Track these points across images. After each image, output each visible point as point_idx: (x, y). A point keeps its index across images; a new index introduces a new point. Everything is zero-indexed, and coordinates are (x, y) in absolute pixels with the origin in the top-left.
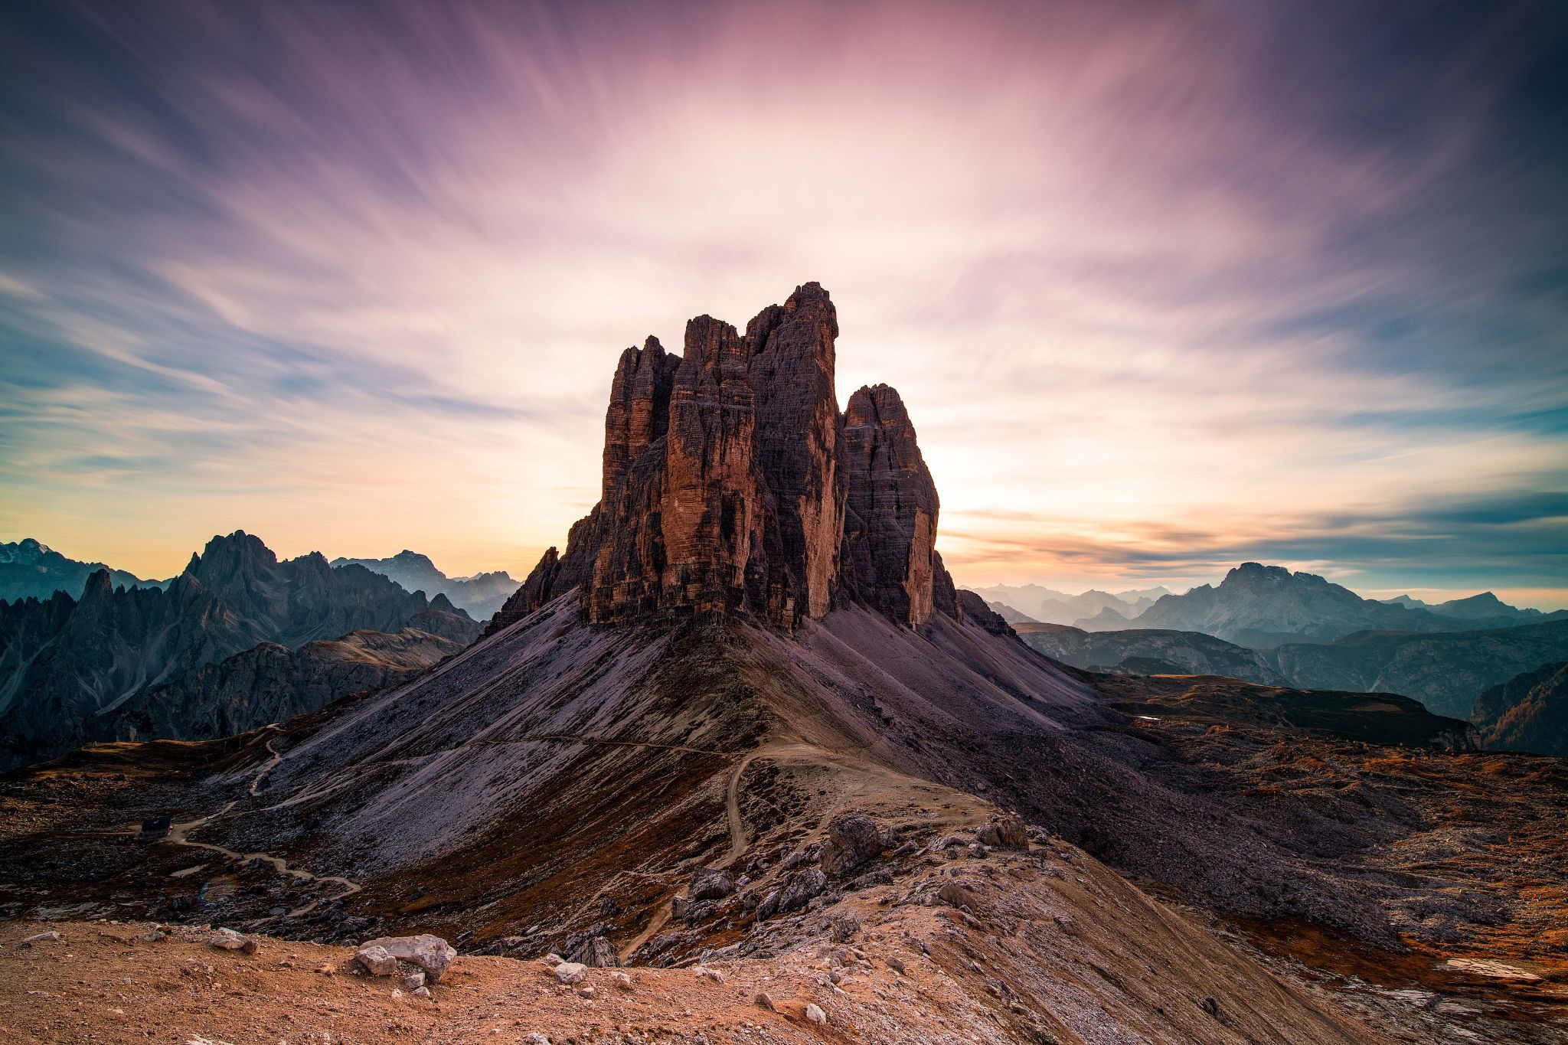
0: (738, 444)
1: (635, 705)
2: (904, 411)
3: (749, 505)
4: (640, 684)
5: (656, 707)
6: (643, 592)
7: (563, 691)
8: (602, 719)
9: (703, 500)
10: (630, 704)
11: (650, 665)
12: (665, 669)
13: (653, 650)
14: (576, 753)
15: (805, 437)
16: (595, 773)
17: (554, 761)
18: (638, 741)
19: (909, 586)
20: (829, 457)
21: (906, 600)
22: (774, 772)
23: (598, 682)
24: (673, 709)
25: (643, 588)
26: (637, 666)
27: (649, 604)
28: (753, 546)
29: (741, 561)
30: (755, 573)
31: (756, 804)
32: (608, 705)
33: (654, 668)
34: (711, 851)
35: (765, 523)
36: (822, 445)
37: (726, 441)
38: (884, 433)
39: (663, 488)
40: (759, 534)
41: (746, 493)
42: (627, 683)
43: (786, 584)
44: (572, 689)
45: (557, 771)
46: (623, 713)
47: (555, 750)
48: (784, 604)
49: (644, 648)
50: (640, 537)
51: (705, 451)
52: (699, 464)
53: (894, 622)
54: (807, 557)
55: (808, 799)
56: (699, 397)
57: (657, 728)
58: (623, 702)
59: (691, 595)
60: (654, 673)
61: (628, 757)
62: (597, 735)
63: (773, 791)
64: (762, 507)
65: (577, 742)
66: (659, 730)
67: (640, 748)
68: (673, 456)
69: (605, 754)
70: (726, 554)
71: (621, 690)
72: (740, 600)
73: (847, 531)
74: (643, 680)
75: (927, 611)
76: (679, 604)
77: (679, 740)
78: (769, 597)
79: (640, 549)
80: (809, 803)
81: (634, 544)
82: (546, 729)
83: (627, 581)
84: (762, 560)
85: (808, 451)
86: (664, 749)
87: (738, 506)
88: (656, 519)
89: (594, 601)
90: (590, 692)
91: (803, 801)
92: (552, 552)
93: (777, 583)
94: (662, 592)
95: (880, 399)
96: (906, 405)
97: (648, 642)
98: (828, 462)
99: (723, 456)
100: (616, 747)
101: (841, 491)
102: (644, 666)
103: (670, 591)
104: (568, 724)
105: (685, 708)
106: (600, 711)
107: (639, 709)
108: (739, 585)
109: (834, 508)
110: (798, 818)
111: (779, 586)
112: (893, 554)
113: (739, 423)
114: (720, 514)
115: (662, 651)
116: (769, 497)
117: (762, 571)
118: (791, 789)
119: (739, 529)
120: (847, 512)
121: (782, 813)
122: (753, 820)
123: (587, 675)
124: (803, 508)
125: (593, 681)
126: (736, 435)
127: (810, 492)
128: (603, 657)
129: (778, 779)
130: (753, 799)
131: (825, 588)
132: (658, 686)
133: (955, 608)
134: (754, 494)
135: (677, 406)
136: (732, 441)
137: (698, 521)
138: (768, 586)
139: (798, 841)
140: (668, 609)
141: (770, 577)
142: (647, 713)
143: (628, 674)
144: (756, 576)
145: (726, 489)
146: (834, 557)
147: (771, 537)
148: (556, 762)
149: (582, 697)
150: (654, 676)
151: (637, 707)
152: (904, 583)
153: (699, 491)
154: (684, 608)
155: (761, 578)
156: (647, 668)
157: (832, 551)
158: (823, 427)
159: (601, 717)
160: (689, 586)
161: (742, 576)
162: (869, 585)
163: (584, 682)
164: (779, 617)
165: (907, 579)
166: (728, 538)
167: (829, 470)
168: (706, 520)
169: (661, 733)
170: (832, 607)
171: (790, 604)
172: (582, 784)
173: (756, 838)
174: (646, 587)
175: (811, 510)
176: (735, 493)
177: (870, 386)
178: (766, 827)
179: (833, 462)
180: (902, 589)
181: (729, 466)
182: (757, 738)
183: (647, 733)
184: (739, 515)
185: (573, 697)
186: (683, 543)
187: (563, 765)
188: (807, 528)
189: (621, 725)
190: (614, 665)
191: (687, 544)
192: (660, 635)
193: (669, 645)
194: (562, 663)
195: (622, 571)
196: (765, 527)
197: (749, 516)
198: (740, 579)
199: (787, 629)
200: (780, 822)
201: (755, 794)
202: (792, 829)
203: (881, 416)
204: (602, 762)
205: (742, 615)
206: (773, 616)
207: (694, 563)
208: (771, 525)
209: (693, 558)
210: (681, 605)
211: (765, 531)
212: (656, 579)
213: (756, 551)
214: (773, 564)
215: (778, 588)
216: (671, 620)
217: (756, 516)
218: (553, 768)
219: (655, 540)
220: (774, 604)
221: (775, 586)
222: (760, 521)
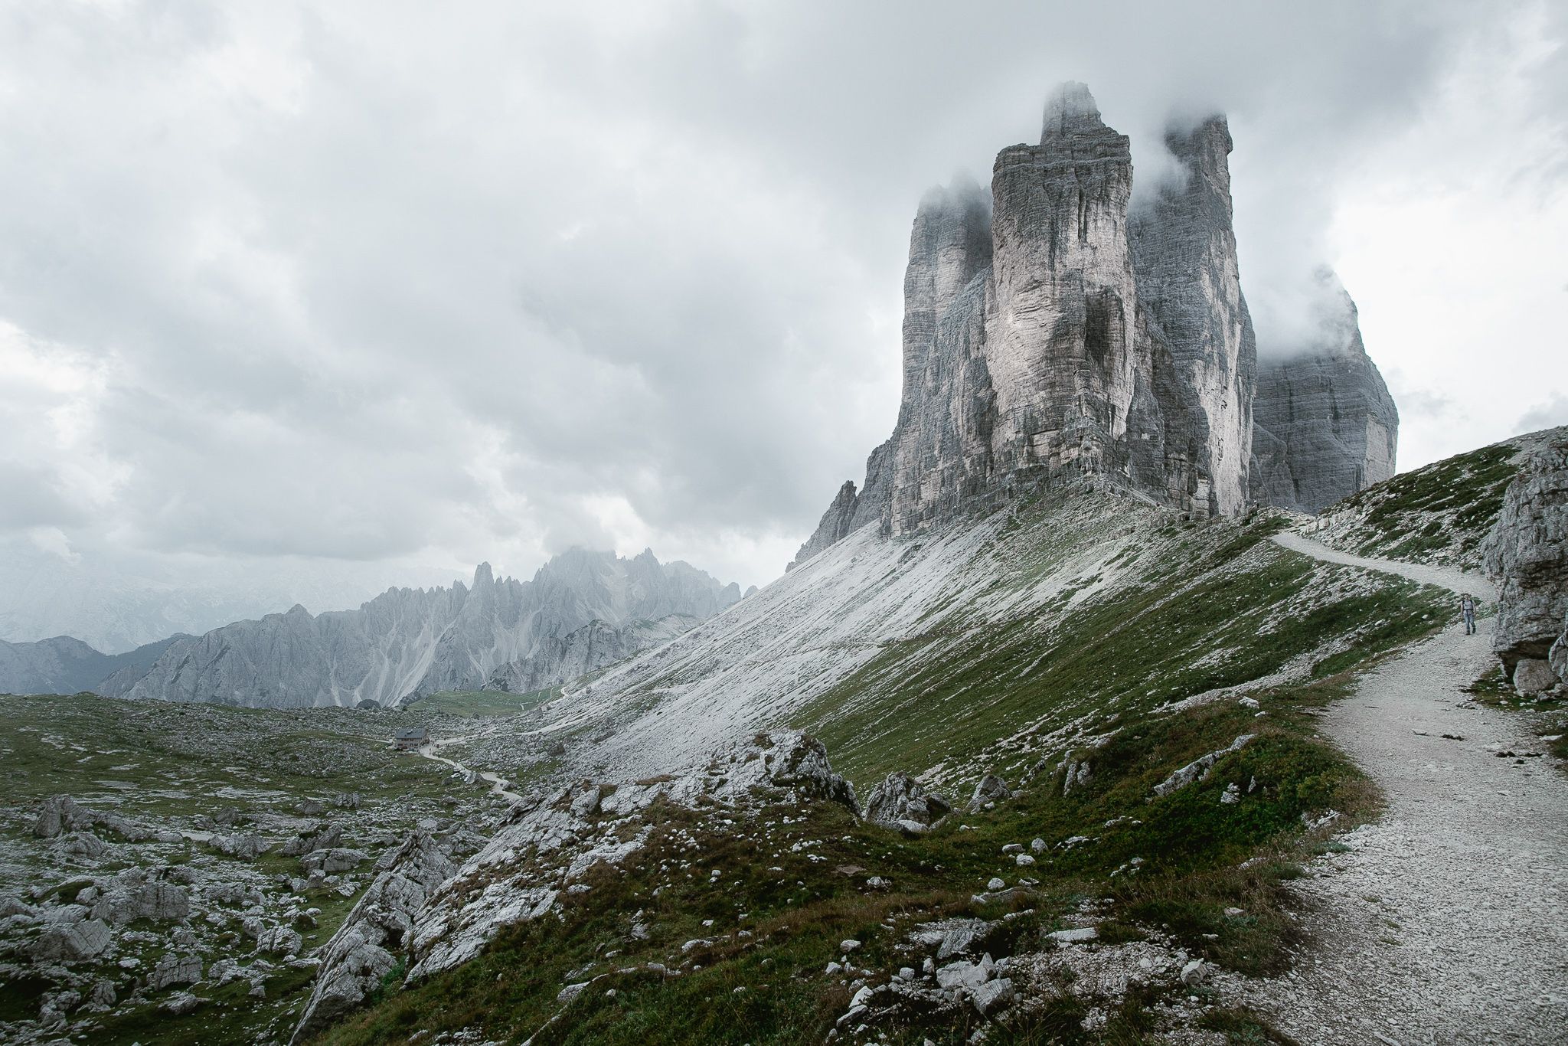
8: (907, 616)
11: (981, 545)
12: (1005, 545)
17: (835, 672)
23: (901, 578)
26: (961, 550)
28: (1136, 390)
32: (918, 598)
33: (989, 547)
35: (1154, 361)
40: (1144, 376)
42: (947, 571)
43: (1193, 455)
45: (838, 682)
46: (939, 606)
47: (837, 658)
49: (969, 530)
51: (1053, 226)
59: (1042, 450)
60: (988, 553)
61: (952, 646)
62: (897, 636)
64: (1147, 334)
65: (869, 647)
66: (1005, 608)
69: (910, 653)
71: (936, 580)
74: (971, 563)
76: (1022, 465)
82: (829, 637)
84: (1153, 412)
88: (979, 366)
90: (890, 590)
93: (1179, 452)
94: (992, 462)
97: (976, 524)
100: (931, 641)
102: (973, 548)
103: (1006, 451)
104: (858, 627)
106: (903, 608)
107: (968, 593)
108: (1120, 436)
112: (1333, 482)
115: (1000, 526)
117: (1154, 428)
125: (895, 580)
128: (908, 553)
138: (1166, 455)
140: (1004, 476)
141: (1168, 443)
142: (983, 595)
143: (946, 563)
144: (1145, 436)
148: (839, 672)
149: (878, 598)
150: (989, 556)
154: (1030, 469)
155: (1153, 438)
156: (977, 549)
159: (905, 614)
160: (1037, 437)
169: (1011, 609)
172: (875, 689)
183: (985, 615)
185: (867, 600)
187: (846, 674)
189: (939, 616)
192: (993, 512)
193: (1010, 517)
196: (1154, 367)
204: (908, 661)
205: (1130, 483)
206: (1175, 503)
207: (1044, 400)
208: (1163, 363)
209: (1042, 393)
210: (1025, 466)
211: (1155, 373)
212: (982, 450)
213: (1142, 399)
214: (1172, 423)
215: (1181, 460)
216: (1010, 490)
217: (1138, 350)
218: (834, 679)
219: (979, 395)
220: (1176, 487)
221: (1177, 456)
222: (1144, 357)
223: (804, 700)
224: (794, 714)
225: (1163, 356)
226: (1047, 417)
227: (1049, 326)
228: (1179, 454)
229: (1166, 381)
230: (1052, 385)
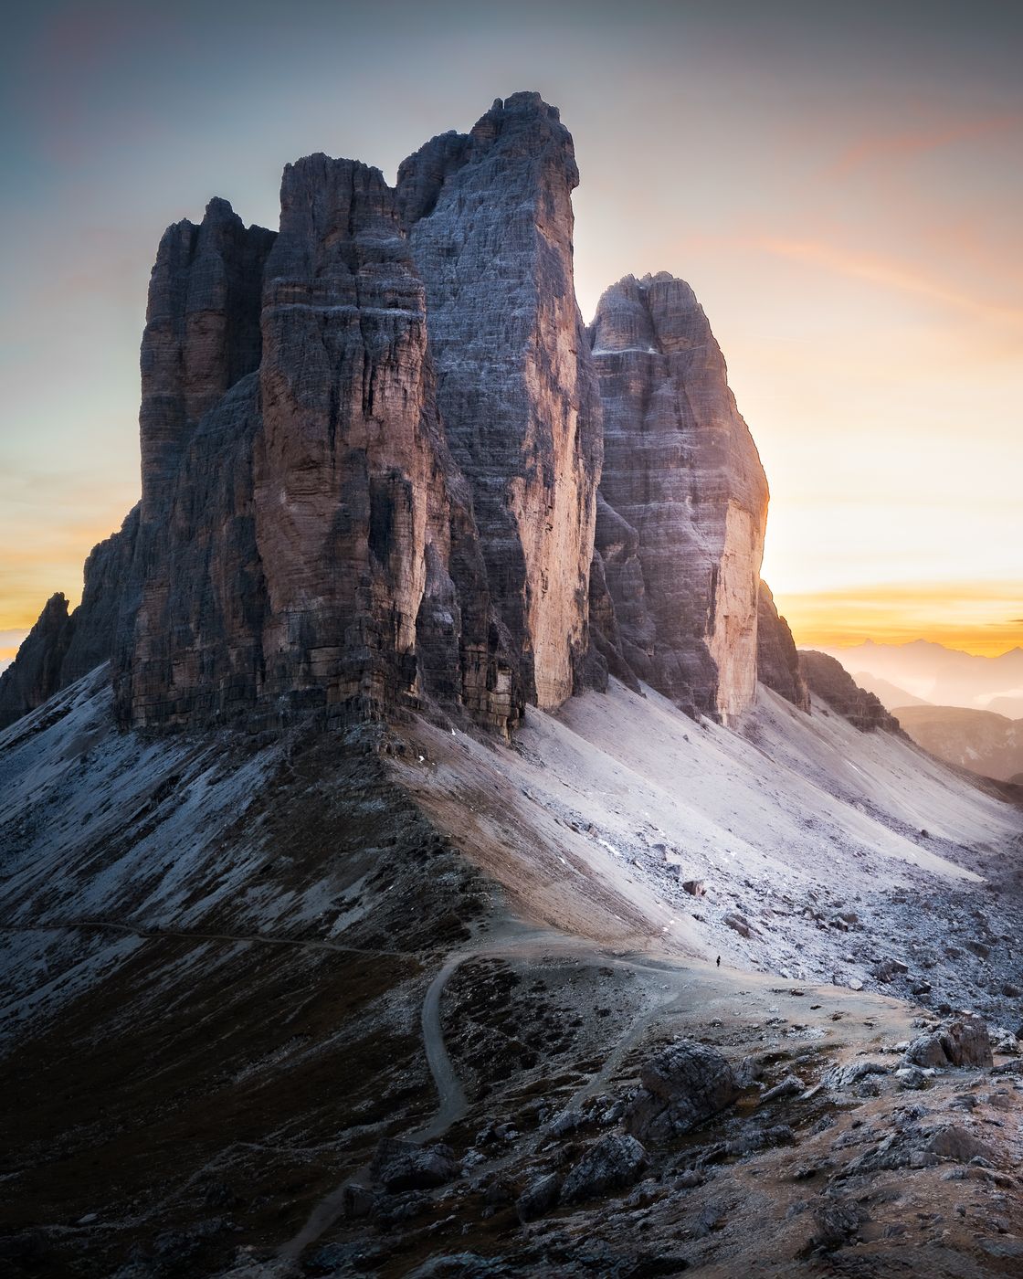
0: (397, 381)
1: (227, 870)
2: (705, 324)
3: (421, 498)
4: (234, 835)
5: (266, 872)
6: (228, 667)
7: (97, 846)
8: (170, 895)
9: (333, 490)
10: (219, 868)
11: (251, 799)
12: (279, 805)
13: (253, 773)
14: (130, 951)
15: (522, 367)
16: (166, 985)
17: (93, 963)
18: (240, 932)
19: (716, 646)
20: (566, 404)
21: (710, 670)
22: (509, 980)
23: (159, 830)
24: (298, 879)
25: (228, 659)
26: (227, 801)
27: (241, 689)
28: (430, 573)
29: (411, 603)
30: (437, 625)
31: (479, 1037)
32: (180, 870)
33: (258, 805)
34: (400, 1116)
35: (452, 530)
36: (553, 384)
37: (374, 376)
38: (667, 362)
39: (256, 470)
40: (440, 550)
41: (415, 472)
42: (211, 832)
43: (494, 643)
44: (113, 843)
45: (99, 980)
46: (208, 884)
47: (92, 944)
48: (491, 685)
49: (236, 768)
50: (215, 566)
51: (333, 395)
52: (323, 423)
53: (688, 711)
54: (529, 592)
55: (578, 1023)
56: (318, 297)
57: (271, 907)
58: (206, 866)
59: (320, 670)
60: (259, 813)
61: (223, 960)
62: (164, 921)
63: (508, 1013)
64: (445, 499)
65: (128, 933)
66: (277, 915)
67: (243, 945)
68: (273, 410)
69: (180, 954)
70: (380, 590)
71: (202, 846)
72: (410, 679)
73: (600, 544)
74: (241, 824)
75: (746, 690)
76: (298, 686)
77: (314, 931)
78: (464, 668)
79: (218, 588)
80: (580, 1031)
81: (206, 578)
82: (74, 909)
83: (198, 646)
84: (449, 599)
85: (525, 392)
86: (288, 946)
87: (401, 499)
88: (246, 530)
89: (139, 687)
90: (143, 846)
91: (567, 1029)
92: (58, 602)
93: (477, 643)
94: (263, 666)
95: (657, 301)
96: (707, 312)
97: (244, 760)
98: (565, 413)
99: (368, 403)
100: (200, 942)
101: (590, 469)
102: (239, 801)
103: (279, 662)
104: (111, 901)
105: (319, 876)
106: (165, 881)
107: (238, 874)
108: (408, 649)
109: (576, 502)
110: (563, 1056)
111: (482, 648)
112: (688, 587)
113: (397, 342)
114: (368, 513)
115: (272, 773)
116: (457, 480)
118: (542, 1009)
119: (403, 542)
120: (599, 509)
121: (531, 1050)
122: (475, 1062)
123: (138, 818)
124: (518, 501)
125: (149, 830)
126: (393, 365)
127: (532, 471)
128: (163, 786)
129: (517, 994)
130: (472, 1028)
131: (563, 655)
132: (269, 836)
133: (796, 681)
134: (429, 474)
135: (276, 316)
136: (385, 376)
137: (326, 528)
138: (462, 649)
139: (566, 1093)
140: (277, 696)
141: (465, 633)
142: (253, 885)
143: (211, 818)
144: (439, 631)
145: (377, 466)
146: (578, 593)
147: (464, 555)
148: (97, 965)
149: (131, 857)
150: (259, 819)
151: (231, 874)
152: (706, 640)
153: (326, 471)
154: (307, 693)
155: (449, 635)
156: (245, 805)
157: (574, 583)
158: (554, 349)
159: (168, 890)
160: (314, 653)
161: (413, 632)
162: (643, 645)
163: (133, 831)
164: (484, 707)
165: (712, 632)
166: (383, 558)
167: (565, 428)
168: (341, 528)
169: (280, 919)
170: (576, 687)
171: (503, 682)
172: (146, 1001)
173: (485, 1092)
174: (233, 658)
175: (535, 505)
176: (394, 475)
177: (639, 276)
178: (504, 1073)
179: (574, 415)
180: (702, 652)
181: (381, 423)
182: (468, 926)
183: (255, 918)
184: (402, 516)
185: (115, 856)
186: (300, 571)
187: (108, 969)
188: (528, 537)
189: (205, 904)
190: (184, 800)
191: (307, 573)
192: (264, 746)
193: (284, 761)
194: (87, 799)
195: (187, 631)
196: (452, 536)
197: (422, 516)
198: (409, 636)
199: (498, 729)
200: (529, 1064)
201: (474, 1020)
202: (555, 1075)
203: (660, 330)
204: (177, 967)
205: (416, 705)
206: (472, 704)
208: (463, 533)
210: (301, 688)
211: (453, 545)
212: (250, 642)
213: (437, 583)
214: (470, 609)
215: (480, 652)
216: (284, 716)
217: (434, 517)
218: (93, 975)
219: (247, 569)
220: (473, 683)
221: (474, 648)
222: (442, 526)
223: (61, 1000)
224: (54, 1018)
225: (461, 523)
226: (326, 630)
227: (329, 516)
228: (478, 645)
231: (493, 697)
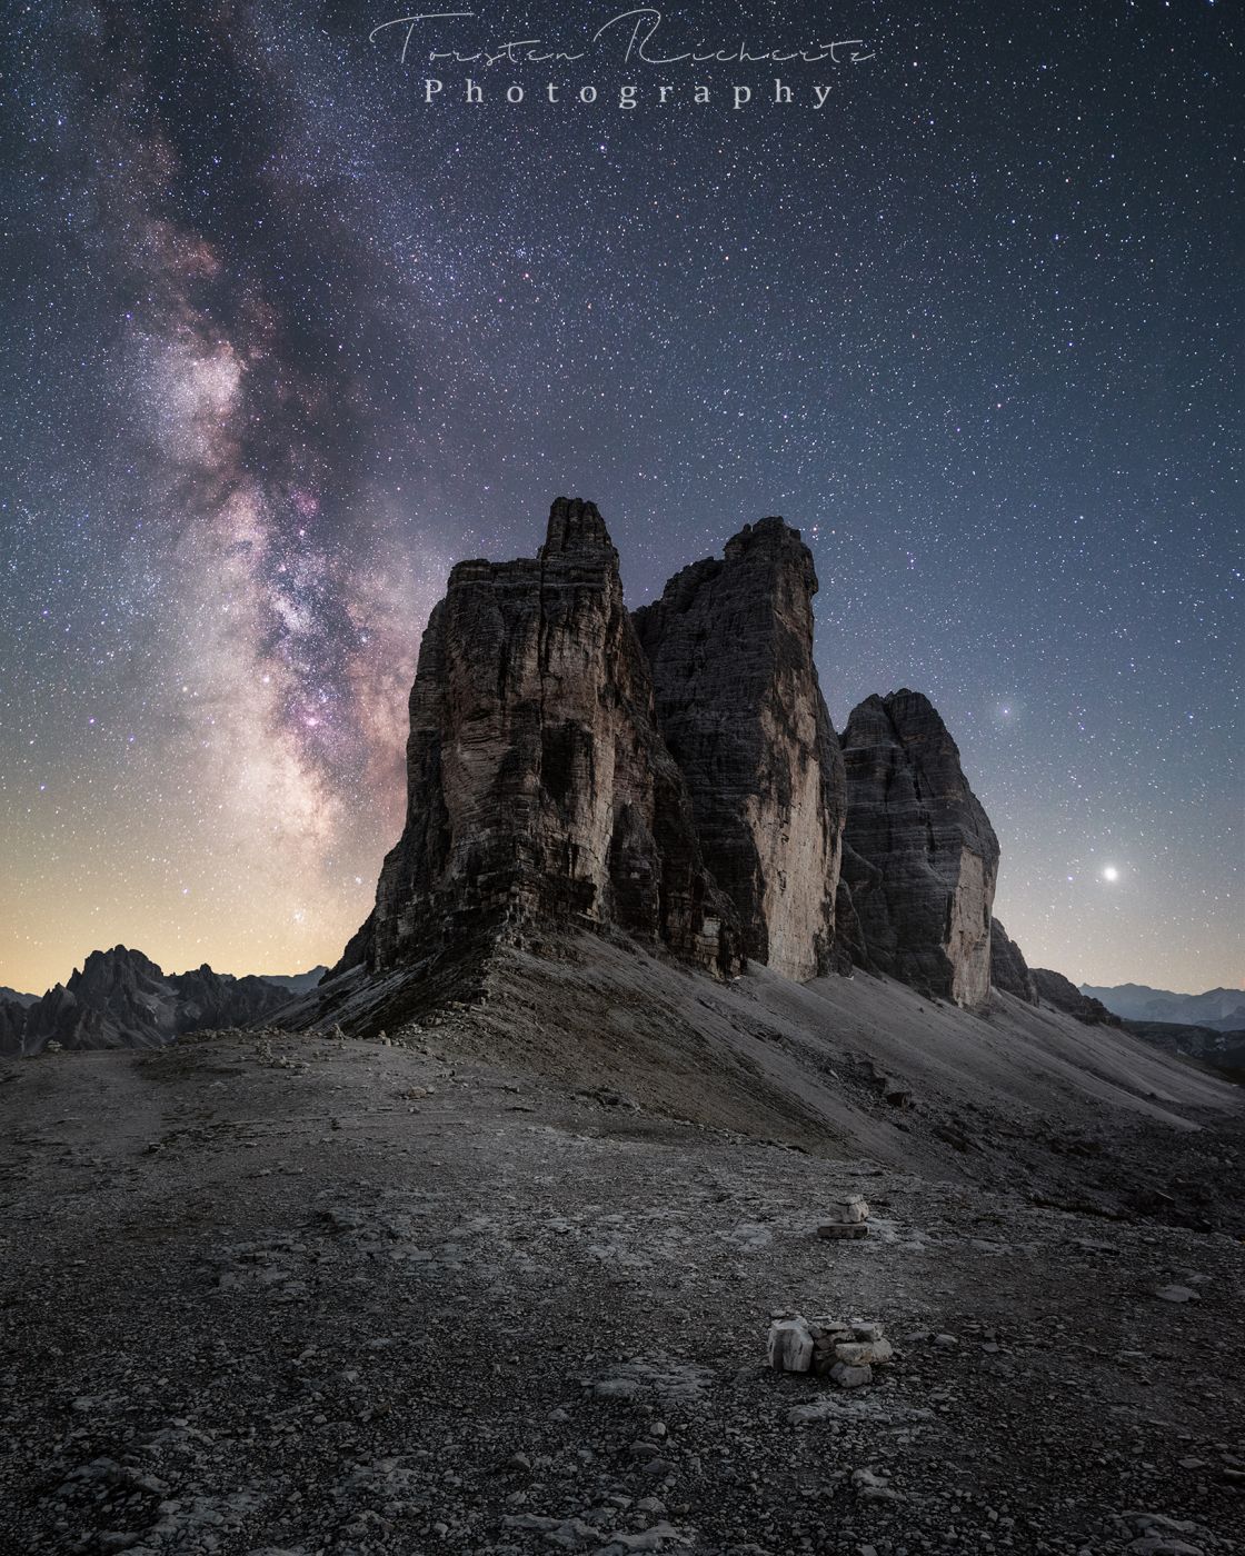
0: (577, 643)
9: (504, 735)
19: (951, 950)
20: (804, 752)
21: (947, 970)
30: (633, 869)
36: (791, 733)
40: (643, 813)
41: (598, 727)
48: (697, 927)
51: (504, 651)
52: (493, 675)
53: (926, 996)
54: (763, 882)
72: (585, 903)
73: (847, 877)
75: (980, 988)
78: (666, 911)
84: (648, 850)
85: (760, 731)
93: (681, 891)
98: (804, 759)
101: (835, 817)
111: (686, 896)
117: (647, 866)
120: (845, 849)
124: (753, 813)
126: (573, 628)
127: (767, 791)
133: (1026, 986)
136: (564, 637)
137: (496, 769)
138: (663, 894)
141: (666, 881)
144: (635, 875)
145: (554, 717)
152: (942, 946)
155: (645, 878)
158: (791, 707)
165: (948, 941)
170: (821, 971)
171: (711, 927)
175: (770, 817)
176: (572, 725)
179: (813, 763)
180: (941, 955)
196: (657, 803)
198: (588, 867)
199: (706, 966)
205: (593, 927)
207: (489, 838)
208: (669, 800)
209: (488, 830)
211: (656, 811)
213: (635, 836)
214: (673, 862)
215: (683, 899)
220: (676, 924)
221: (678, 895)
222: (645, 793)
225: (668, 793)
226: (491, 856)
227: (498, 758)
228: (682, 893)
229: (670, 818)
230: (498, 823)
231: (699, 938)
